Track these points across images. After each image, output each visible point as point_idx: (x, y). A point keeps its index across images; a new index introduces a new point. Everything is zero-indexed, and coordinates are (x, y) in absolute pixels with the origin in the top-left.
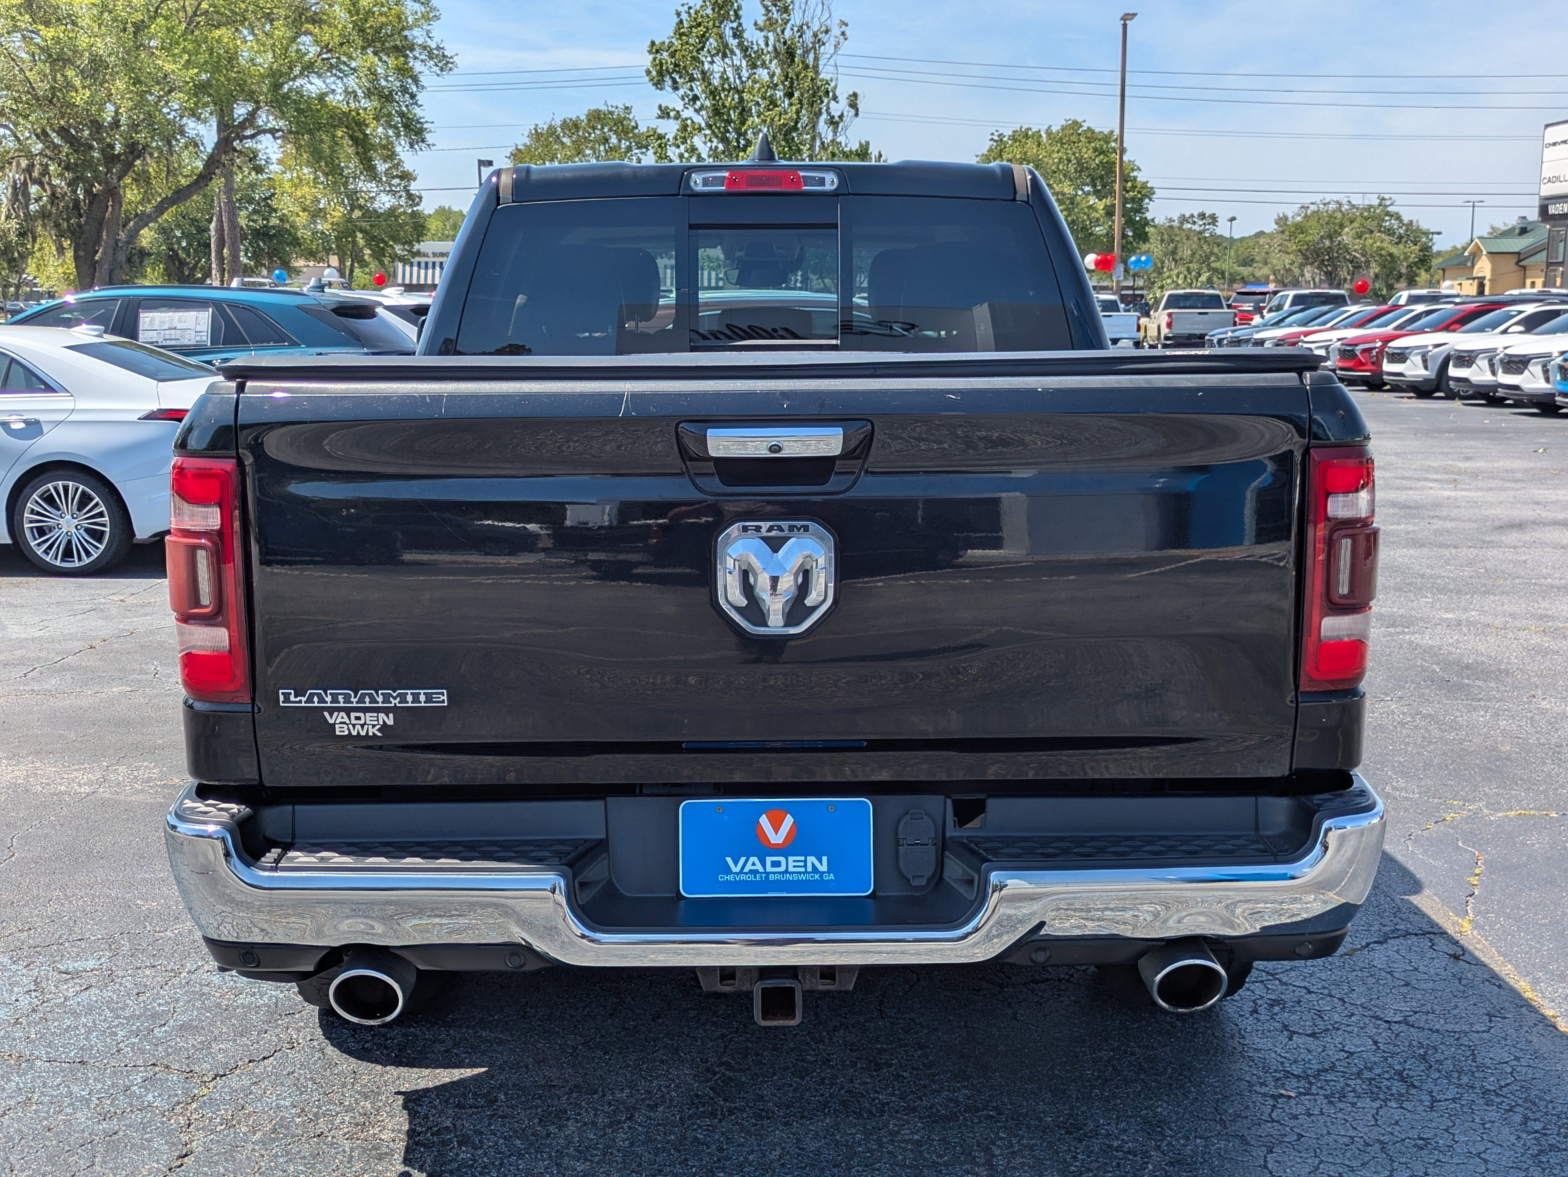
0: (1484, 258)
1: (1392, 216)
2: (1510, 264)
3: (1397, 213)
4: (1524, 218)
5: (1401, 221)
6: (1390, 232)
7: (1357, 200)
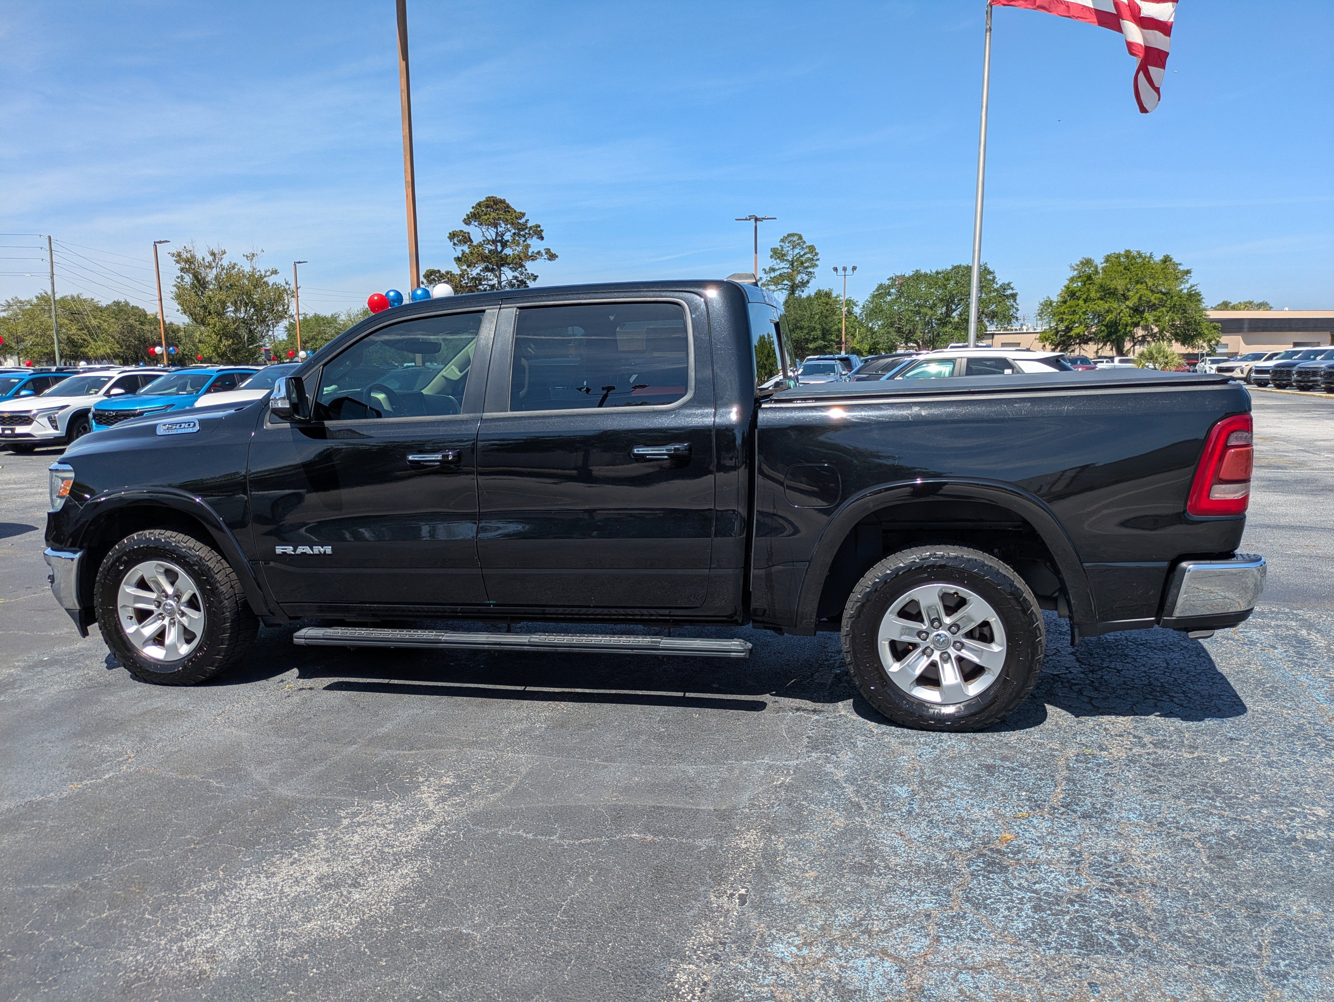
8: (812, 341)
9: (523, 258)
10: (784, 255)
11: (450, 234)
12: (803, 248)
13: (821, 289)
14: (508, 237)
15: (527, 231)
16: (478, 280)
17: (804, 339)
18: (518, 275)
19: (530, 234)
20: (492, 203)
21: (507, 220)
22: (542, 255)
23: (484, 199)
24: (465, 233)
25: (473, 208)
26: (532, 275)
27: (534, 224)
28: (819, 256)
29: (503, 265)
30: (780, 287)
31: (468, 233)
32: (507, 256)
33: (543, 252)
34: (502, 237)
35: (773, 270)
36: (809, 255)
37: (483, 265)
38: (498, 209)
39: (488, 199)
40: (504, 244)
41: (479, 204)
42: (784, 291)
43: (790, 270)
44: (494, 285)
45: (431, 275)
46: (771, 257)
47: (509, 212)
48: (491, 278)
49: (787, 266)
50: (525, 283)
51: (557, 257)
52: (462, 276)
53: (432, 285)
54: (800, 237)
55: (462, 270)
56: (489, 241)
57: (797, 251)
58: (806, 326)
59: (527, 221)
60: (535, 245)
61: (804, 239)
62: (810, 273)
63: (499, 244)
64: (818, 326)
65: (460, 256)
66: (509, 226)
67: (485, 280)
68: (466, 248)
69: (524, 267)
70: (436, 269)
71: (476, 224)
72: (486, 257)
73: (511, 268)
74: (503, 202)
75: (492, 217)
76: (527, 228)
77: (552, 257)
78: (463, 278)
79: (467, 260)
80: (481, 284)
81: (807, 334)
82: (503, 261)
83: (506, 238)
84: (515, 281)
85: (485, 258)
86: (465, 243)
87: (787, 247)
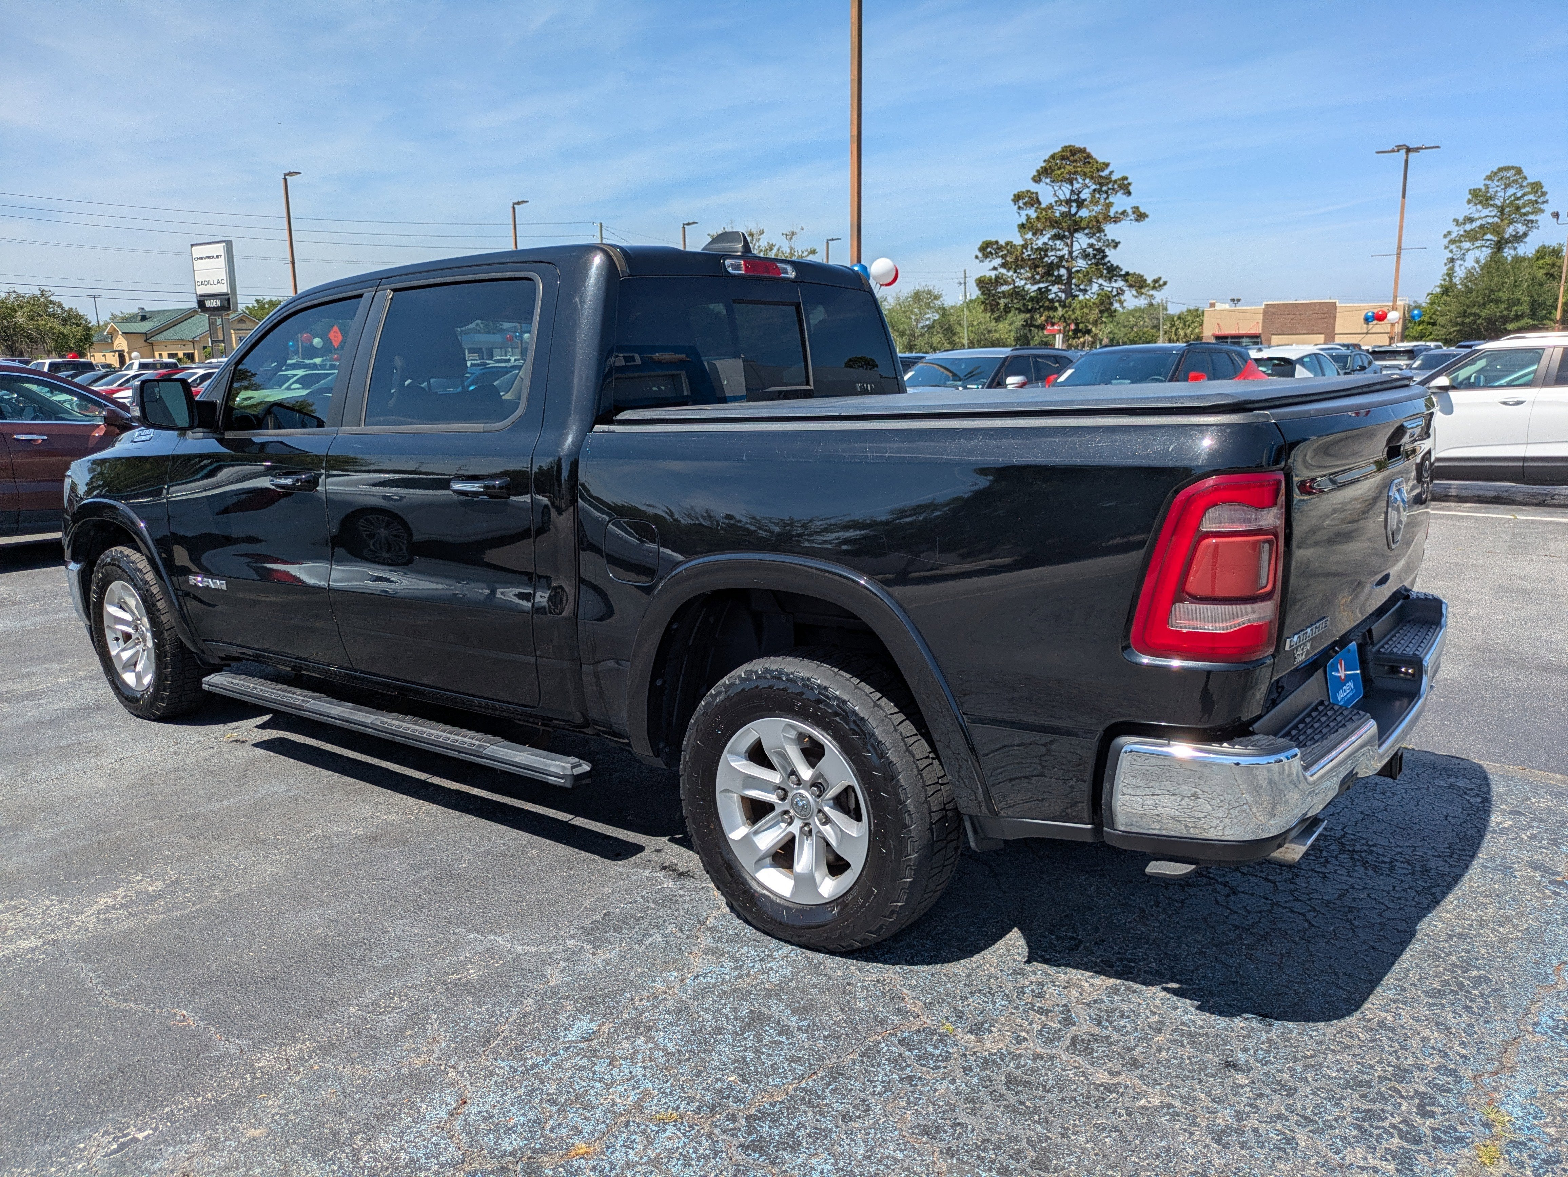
0: (120, 336)
1: (54, 304)
2: (141, 341)
3: (58, 302)
4: (143, 309)
5: (63, 309)
6: (55, 315)
7: (20, 290)
8: (1513, 319)
9: (1101, 220)
10: (1491, 198)
11: (1015, 195)
12: (1521, 186)
13: (1547, 244)
14: (1086, 195)
15: (1110, 186)
16: (1044, 250)
17: (1502, 317)
18: (1095, 242)
19: (1113, 189)
20: (1068, 154)
21: (1085, 174)
22: (1128, 216)
23: (1059, 149)
24: (1033, 193)
25: (1045, 161)
26: (1113, 241)
27: (1120, 176)
28: (1547, 197)
29: (1076, 231)
30: (1478, 244)
31: (1037, 193)
32: (1081, 217)
33: (1130, 211)
34: (1078, 195)
35: (1471, 220)
36: (1532, 197)
37: (1054, 232)
38: (1075, 161)
39: (1065, 149)
40: (1080, 204)
41: (1053, 157)
42: (1484, 249)
43: (1496, 220)
44: (1063, 256)
45: (988, 247)
46: (1469, 202)
47: (1089, 163)
48: (1061, 247)
49: (1493, 214)
50: (1103, 251)
51: (1147, 216)
52: (1024, 246)
53: (988, 260)
54: (1519, 171)
55: (1025, 240)
56: (1061, 201)
57: (1511, 191)
58: (1505, 298)
59: (1112, 172)
60: (1119, 202)
61: (1526, 172)
62: (1532, 221)
63: (1074, 205)
64: (1525, 298)
65: (1025, 222)
66: (1087, 181)
67: (1052, 250)
68: (1032, 213)
69: (1103, 231)
70: (994, 239)
71: (1048, 181)
72: (1056, 222)
73: (1087, 234)
74: (1083, 151)
75: (1066, 171)
76: (1111, 182)
77: (1140, 216)
78: (1026, 249)
79: (1032, 226)
80: (1046, 255)
81: (1506, 309)
82: (1076, 227)
83: (1083, 196)
84: (1090, 250)
85: (1053, 223)
86: (1032, 205)
87: (1495, 187)
